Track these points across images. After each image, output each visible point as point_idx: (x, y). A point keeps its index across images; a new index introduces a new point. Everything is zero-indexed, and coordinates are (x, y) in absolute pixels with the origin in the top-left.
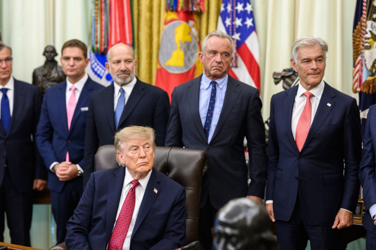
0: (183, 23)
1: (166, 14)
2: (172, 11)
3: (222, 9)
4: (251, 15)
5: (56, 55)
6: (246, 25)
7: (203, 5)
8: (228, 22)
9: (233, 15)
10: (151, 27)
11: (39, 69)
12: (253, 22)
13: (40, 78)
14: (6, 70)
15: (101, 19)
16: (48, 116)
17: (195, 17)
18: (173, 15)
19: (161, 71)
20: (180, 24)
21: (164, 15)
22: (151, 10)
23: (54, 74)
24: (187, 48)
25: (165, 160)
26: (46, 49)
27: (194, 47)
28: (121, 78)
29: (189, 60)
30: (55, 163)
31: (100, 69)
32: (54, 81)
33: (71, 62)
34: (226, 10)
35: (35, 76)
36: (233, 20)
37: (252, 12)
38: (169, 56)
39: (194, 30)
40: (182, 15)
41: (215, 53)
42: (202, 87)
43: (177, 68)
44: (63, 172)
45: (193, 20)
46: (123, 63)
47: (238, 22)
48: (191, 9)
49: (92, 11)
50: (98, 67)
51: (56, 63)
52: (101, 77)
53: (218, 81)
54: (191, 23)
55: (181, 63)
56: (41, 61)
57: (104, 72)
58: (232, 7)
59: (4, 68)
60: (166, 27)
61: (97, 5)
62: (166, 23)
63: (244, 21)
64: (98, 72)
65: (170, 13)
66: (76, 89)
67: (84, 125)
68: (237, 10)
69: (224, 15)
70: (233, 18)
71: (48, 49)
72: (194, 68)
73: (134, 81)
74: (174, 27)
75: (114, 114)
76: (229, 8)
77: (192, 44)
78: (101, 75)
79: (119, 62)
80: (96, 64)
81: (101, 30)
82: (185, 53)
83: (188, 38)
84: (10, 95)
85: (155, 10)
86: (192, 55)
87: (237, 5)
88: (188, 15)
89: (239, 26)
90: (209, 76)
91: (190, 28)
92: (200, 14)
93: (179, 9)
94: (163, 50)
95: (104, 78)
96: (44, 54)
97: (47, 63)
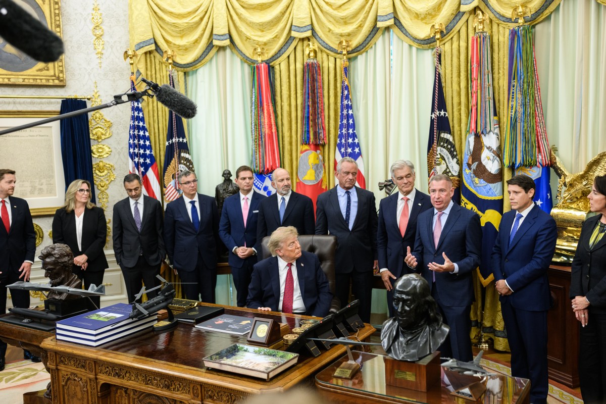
0: (314, 152)
1: (301, 146)
2: (306, 144)
3: (338, 142)
4: (358, 145)
5: (231, 176)
6: (355, 152)
7: (326, 140)
8: (343, 150)
9: (346, 145)
10: (291, 155)
11: (220, 185)
12: (360, 150)
13: (221, 191)
14: (194, 188)
15: (259, 151)
16: (228, 218)
17: (321, 148)
18: (306, 147)
19: (299, 184)
20: (312, 152)
21: (300, 147)
22: (291, 144)
23: (230, 189)
24: (317, 168)
25: (310, 243)
26: (224, 172)
27: (321, 167)
28: (285, 190)
29: (318, 176)
30: (235, 247)
31: (260, 184)
32: (230, 193)
33: (247, 180)
34: (341, 143)
35: (217, 190)
36: (346, 149)
37: (358, 143)
38: (305, 174)
39: (320, 156)
40: (312, 146)
41: (348, 173)
42: (339, 194)
43: (310, 181)
44: (243, 254)
45: (320, 150)
46: (285, 180)
47: (350, 150)
48: (318, 143)
49: (252, 146)
50: (258, 182)
51: (231, 181)
52: (260, 189)
53: (350, 191)
54: (318, 151)
55: (313, 178)
56: (220, 180)
57: (262, 186)
58: (345, 141)
59: (193, 187)
60: (302, 155)
61: (256, 142)
62: (302, 152)
63: (353, 149)
64: (258, 186)
65: (304, 146)
66: (248, 199)
67: (256, 222)
68: (348, 142)
69: (340, 146)
70: (346, 147)
71: (225, 172)
72: (322, 181)
73: (290, 192)
74: (308, 155)
75: (278, 212)
76: (343, 141)
77: (320, 165)
78: (260, 187)
79: (283, 180)
80: (256, 181)
81: (260, 159)
82: (316, 171)
83: (317, 162)
84: (197, 205)
85: (294, 144)
86: (320, 172)
87: (348, 139)
88: (317, 147)
89: (350, 152)
90: (344, 187)
91: (318, 155)
92: (323, 146)
93: (311, 143)
94: (300, 170)
95: (262, 189)
96: (223, 176)
97: (225, 181)
